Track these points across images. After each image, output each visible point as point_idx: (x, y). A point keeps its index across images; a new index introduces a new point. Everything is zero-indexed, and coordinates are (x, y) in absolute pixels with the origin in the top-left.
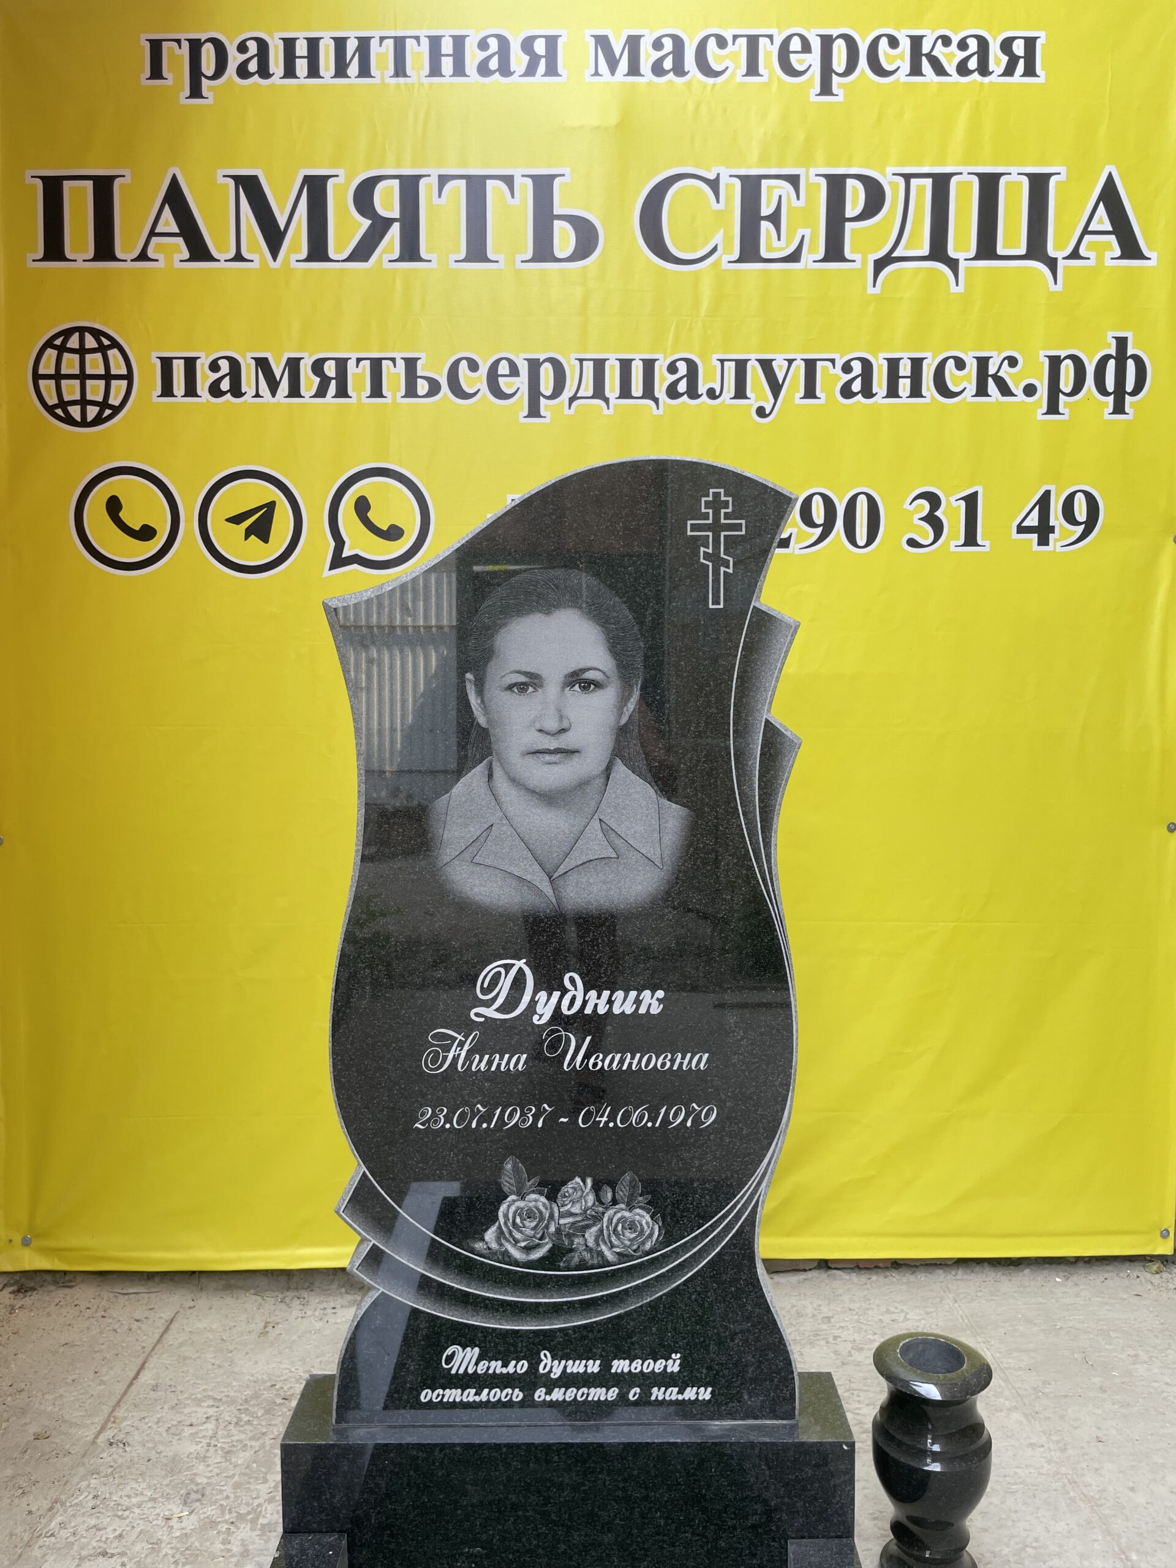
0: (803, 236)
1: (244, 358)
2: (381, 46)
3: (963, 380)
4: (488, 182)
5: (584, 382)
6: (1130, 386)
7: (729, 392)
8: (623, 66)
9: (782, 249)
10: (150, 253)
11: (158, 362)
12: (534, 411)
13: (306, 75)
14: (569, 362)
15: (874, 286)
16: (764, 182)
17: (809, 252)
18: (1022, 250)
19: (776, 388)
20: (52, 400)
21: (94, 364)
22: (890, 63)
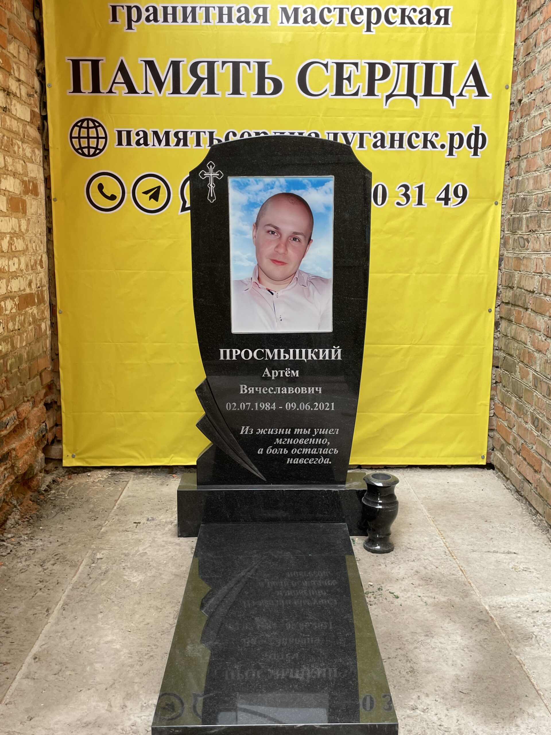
0: (359, 86)
1: (149, 131)
2: (200, 10)
3: (418, 142)
4: (241, 64)
6: (480, 146)
8: (292, 20)
9: (351, 91)
11: (117, 132)
13: (172, 21)
14: (270, 133)
15: (386, 106)
16: (345, 65)
17: (362, 92)
18: (441, 93)
20: (77, 147)
21: (93, 133)
22: (393, 19)
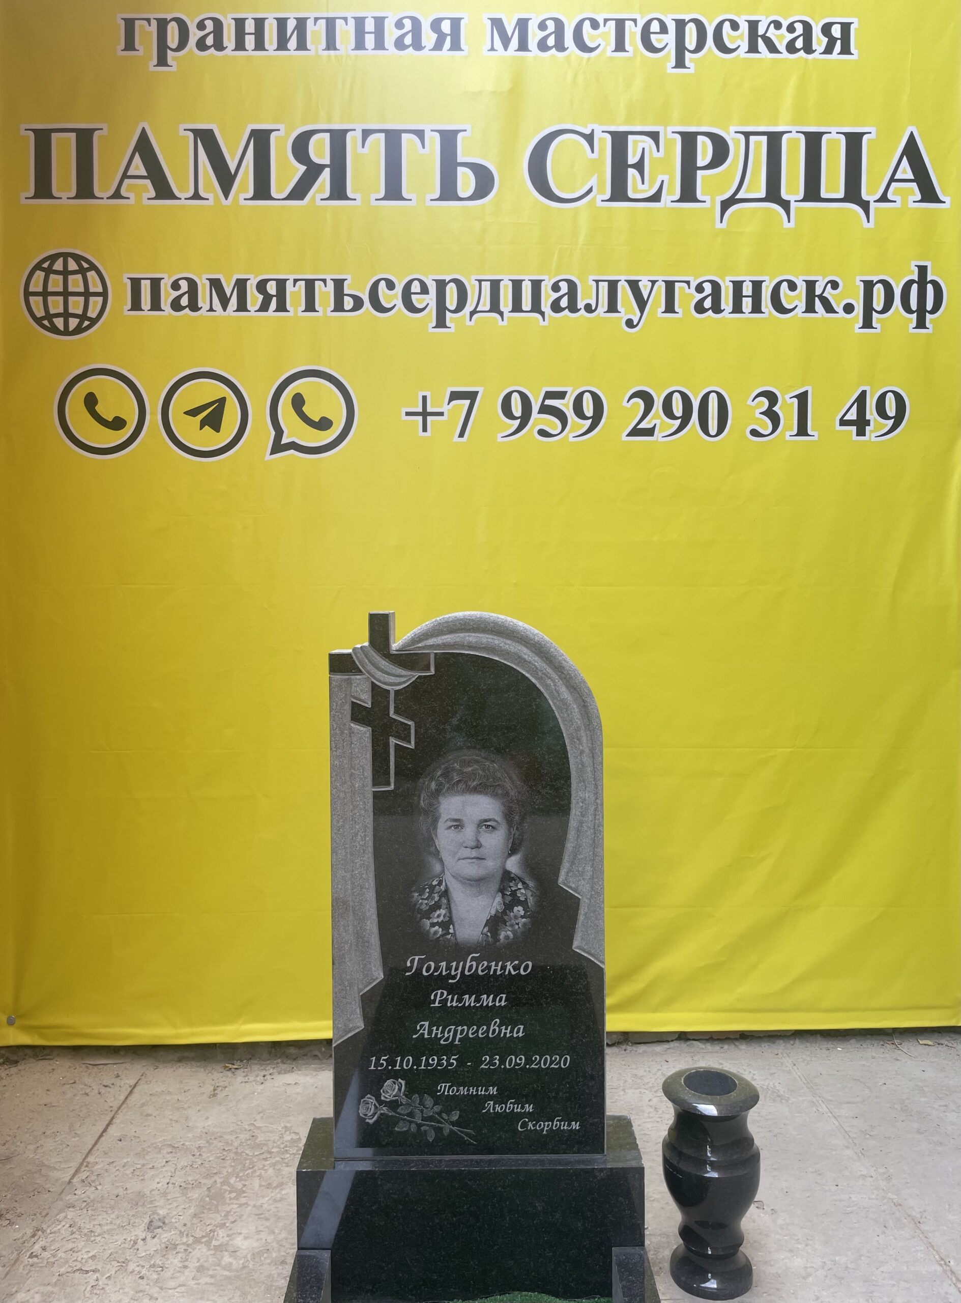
0: (663, 181)
1: (201, 279)
2: (315, 25)
3: (795, 299)
4: (403, 135)
5: (482, 298)
6: (929, 306)
7: (603, 307)
8: (514, 43)
9: (647, 191)
10: (123, 192)
11: (129, 282)
12: (441, 323)
13: (253, 48)
14: (469, 281)
15: (721, 222)
16: (630, 137)
17: (668, 194)
18: (841, 194)
19: (642, 303)
20: (40, 313)
21: (76, 283)
22: (732, 42)
